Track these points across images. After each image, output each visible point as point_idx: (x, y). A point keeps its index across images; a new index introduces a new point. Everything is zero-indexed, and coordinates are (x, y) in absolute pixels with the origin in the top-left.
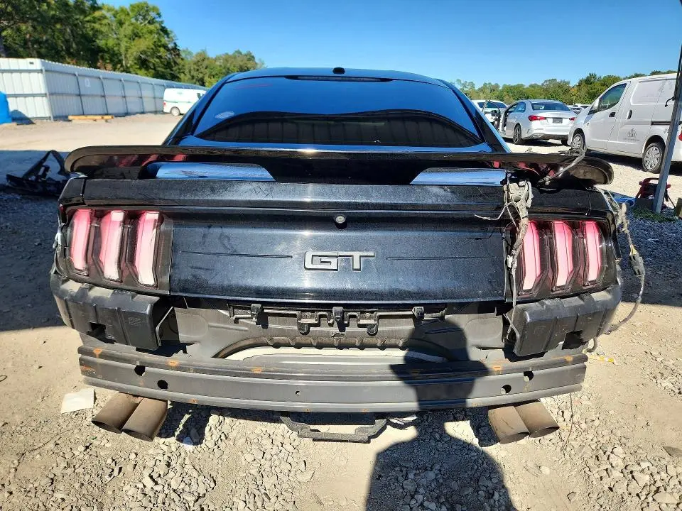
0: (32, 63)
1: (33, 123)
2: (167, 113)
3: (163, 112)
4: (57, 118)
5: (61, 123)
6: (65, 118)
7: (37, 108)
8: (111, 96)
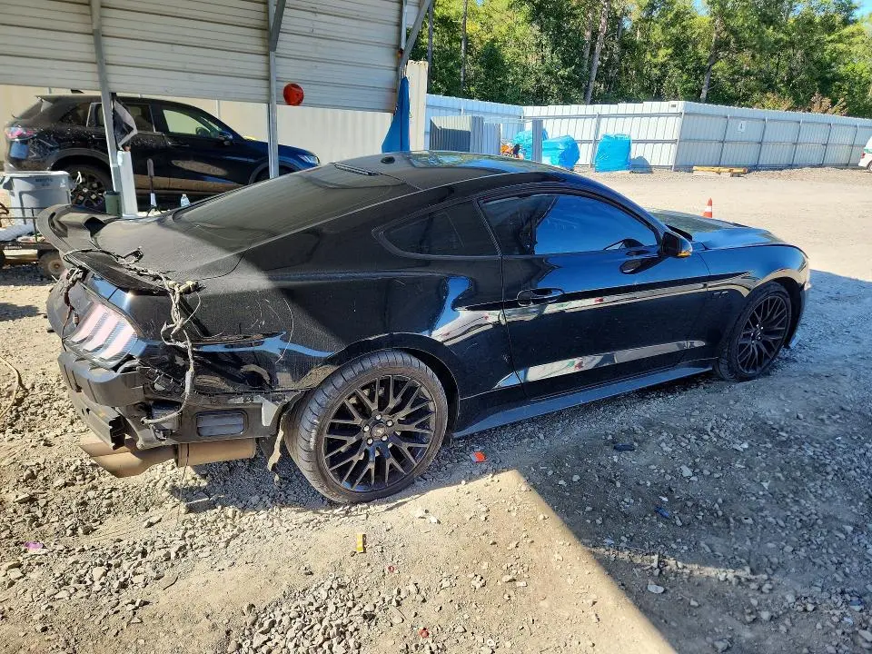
0: (674, 106)
1: (652, 172)
2: (862, 168)
3: (856, 167)
4: (677, 168)
5: (682, 174)
6: (689, 169)
7: (662, 156)
8: (775, 143)
